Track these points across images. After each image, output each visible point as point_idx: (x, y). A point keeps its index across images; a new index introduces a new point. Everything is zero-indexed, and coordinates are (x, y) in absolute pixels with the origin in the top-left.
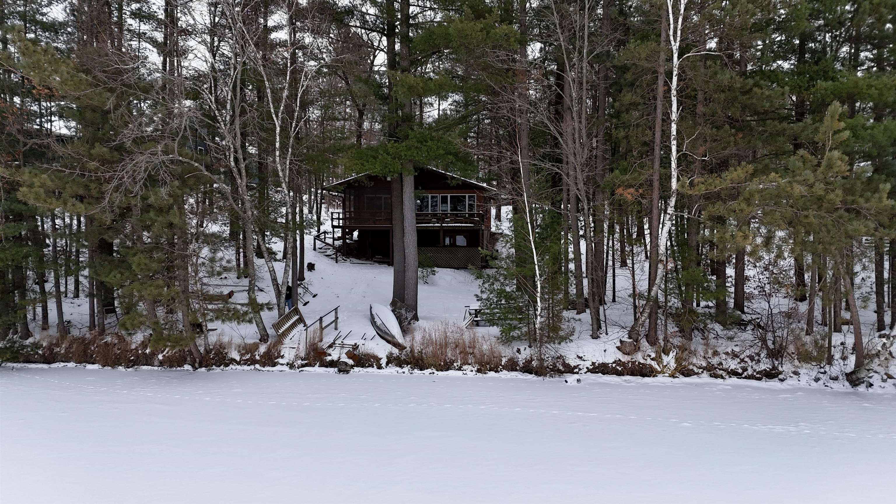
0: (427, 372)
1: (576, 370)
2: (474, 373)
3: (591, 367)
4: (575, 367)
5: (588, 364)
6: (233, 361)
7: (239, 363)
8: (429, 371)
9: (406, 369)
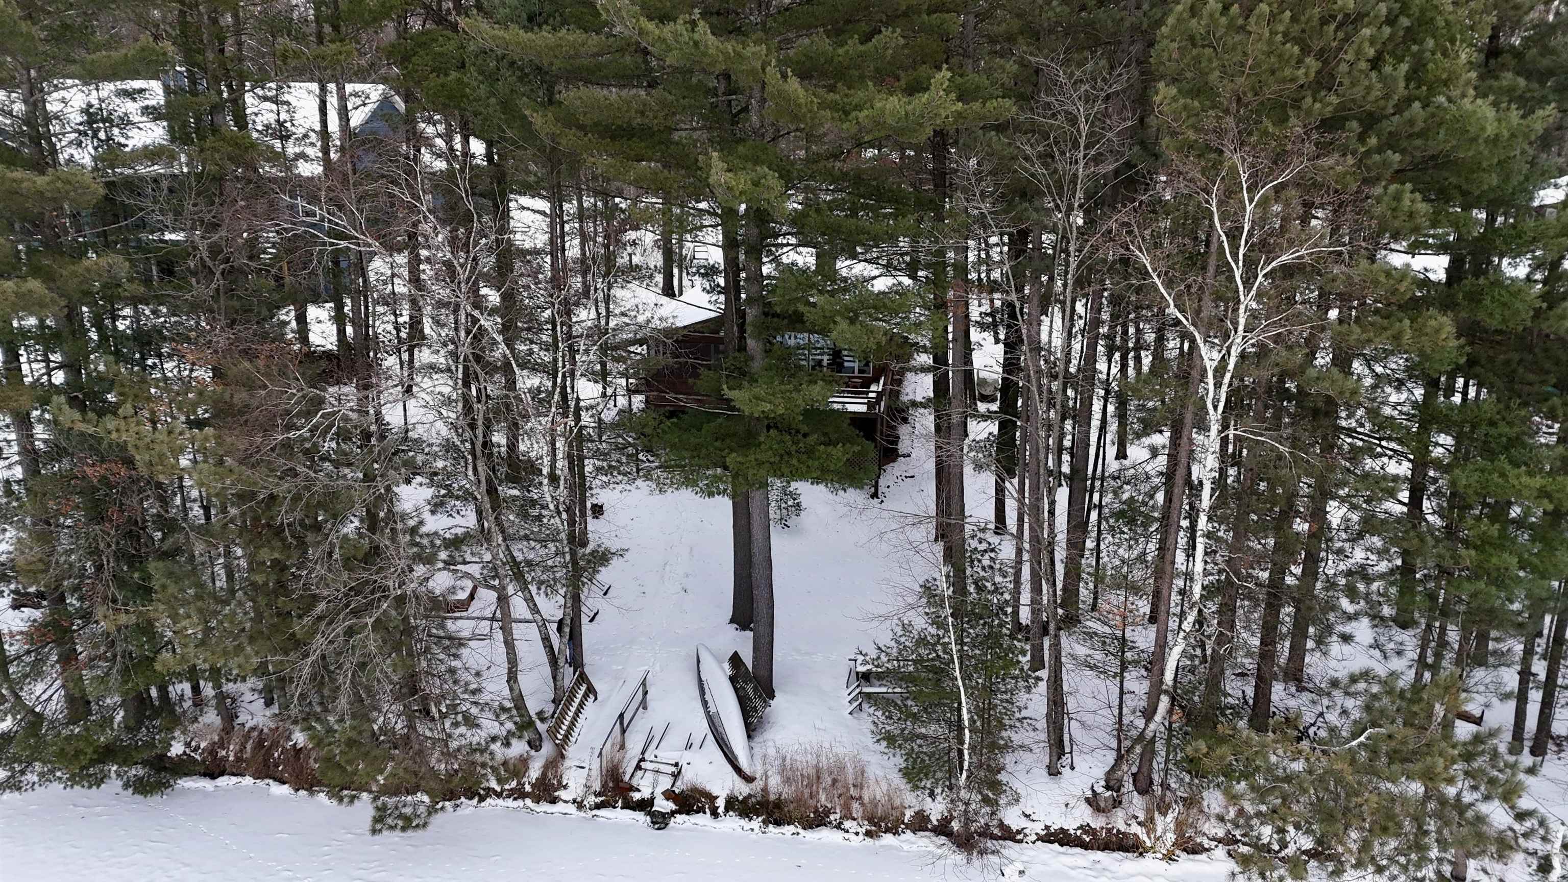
0: (789, 829)
1: (1019, 837)
2: (861, 837)
3: (1044, 833)
4: (1018, 832)
5: (1039, 828)
6: (490, 792)
7: (499, 795)
8: (791, 829)
9: (756, 823)
